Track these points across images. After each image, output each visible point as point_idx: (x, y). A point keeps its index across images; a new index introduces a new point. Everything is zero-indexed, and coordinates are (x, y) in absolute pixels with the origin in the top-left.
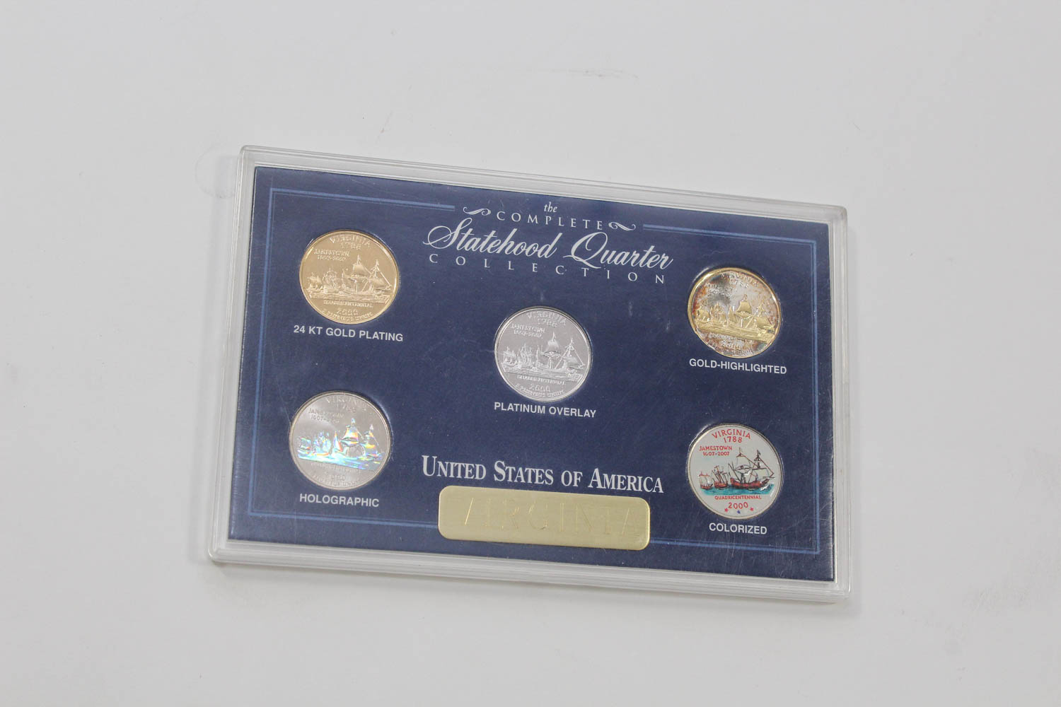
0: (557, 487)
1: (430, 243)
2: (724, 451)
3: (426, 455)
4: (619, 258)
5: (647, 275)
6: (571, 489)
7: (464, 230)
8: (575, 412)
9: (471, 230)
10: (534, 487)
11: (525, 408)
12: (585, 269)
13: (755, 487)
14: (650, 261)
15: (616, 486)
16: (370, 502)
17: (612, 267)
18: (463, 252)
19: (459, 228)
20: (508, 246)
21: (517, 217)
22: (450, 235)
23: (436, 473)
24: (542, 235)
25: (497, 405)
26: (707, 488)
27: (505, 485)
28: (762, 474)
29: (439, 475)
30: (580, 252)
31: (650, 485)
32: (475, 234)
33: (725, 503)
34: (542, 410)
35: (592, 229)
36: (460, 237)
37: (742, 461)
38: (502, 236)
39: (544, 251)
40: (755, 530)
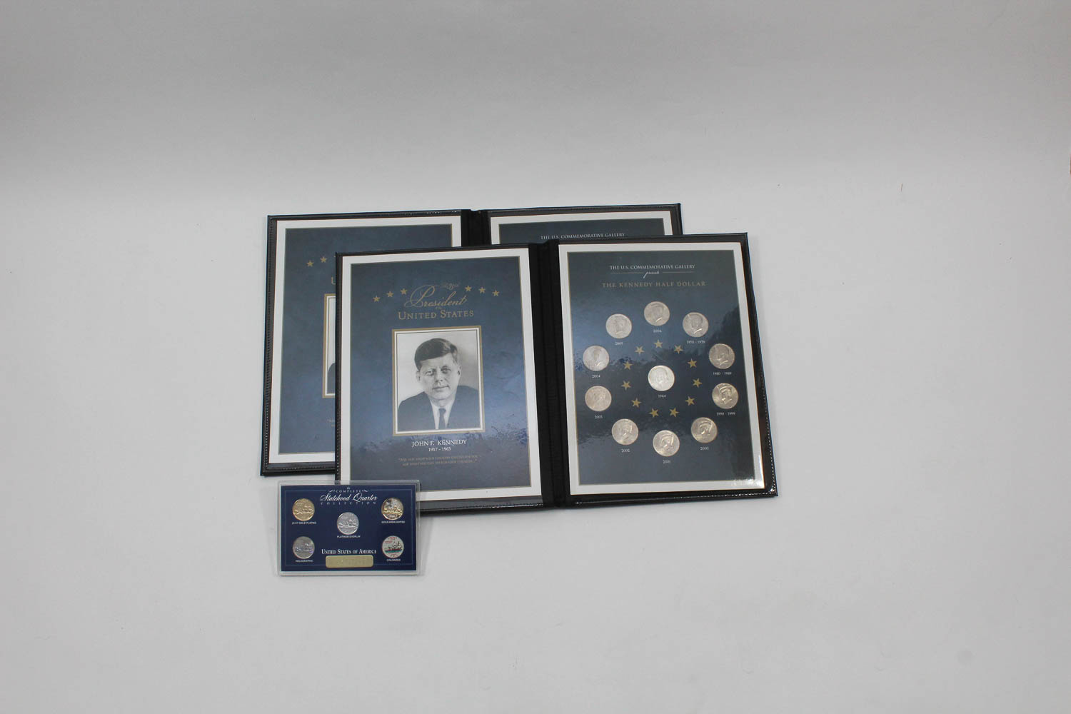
0: (352, 554)
1: (321, 500)
2: (390, 542)
3: (322, 549)
4: (365, 499)
5: (371, 502)
6: (355, 554)
7: (329, 496)
8: (355, 537)
10: (347, 554)
11: (344, 537)
12: (357, 502)
13: (399, 550)
14: (372, 499)
15: (365, 553)
16: (311, 561)
17: (363, 501)
18: (329, 501)
20: (339, 499)
21: (341, 491)
22: (326, 497)
24: (346, 495)
25: (338, 537)
26: (387, 551)
27: (341, 555)
28: (399, 547)
29: (325, 554)
30: (356, 498)
32: (331, 496)
33: (391, 555)
34: (348, 537)
35: (358, 492)
36: (328, 498)
37: (395, 544)
38: (337, 496)
39: (348, 499)
40: (397, 560)
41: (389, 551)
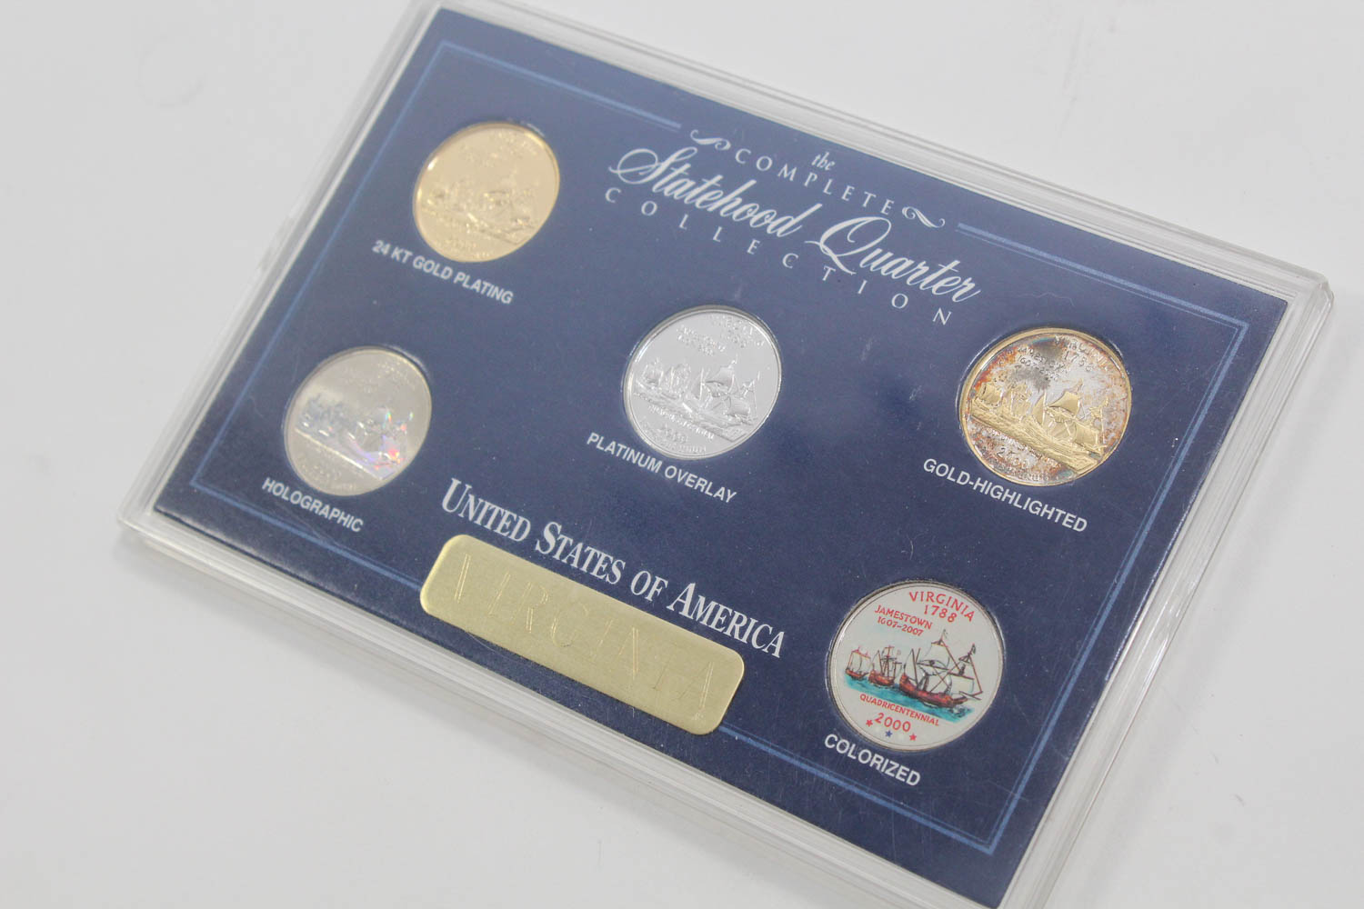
0: (620, 592)
1: (619, 172)
2: (915, 626)
3: (457, 478)
4: (891, 266)
5: (924, 302)
6: (639, 602)
7: (677, 165)
8: (703, 485)
9: (687, 166)
11: (632, 456)
12: (830, 269)
13: (944, 704)
14: (942, 283)
15: (710, 621)
16: (351, 522)
17: (875, 278)
18: (659, 197)
19: (672, 159)
20: (730, 204)
21: (764, 163)
22: (653, 166)
23: (459, 510)
25: (594, 438)
26: (855, 677)
27: (548, 562)
28: (959, 686)
29: (461, 515)
30: (837, 242)
31: (764, 638)
32: (690, 174)
33: (873, 711)
34: (654, 466)
35: (873, 209)
36: (668, 172)
37: (939, 654)
38: (727, 187)
39: (779, 225)
40: (900, 772)
41: (877, 682)
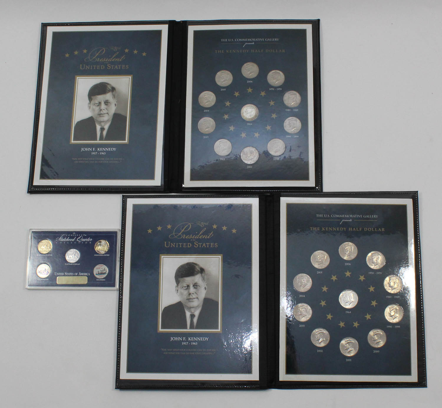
0: (74, 275)
1: (56, 241)
2: (99, 268)
3: (55, 272)
4: (84, 240)
5: (88, 242)
6: (76, 276)
7: (61, 238)
8: (77, 264)
10: (70, 276)
11: (70, 264)
12: (79, 242)
13: (105, 273)
14: (89, 240)
15: (83, 275)
16: (47, 279)
17: (83, 242)
18: (61, 241)
20: (68, 240)
21: (69, 235)
22: (59, 239)
24: (73, 238)
25: (66, 264)
27: (66, 276)
28: (105, 271)
29: (57, 275)
30: (79, 240)
31: (88, 274)
32: (63, 238)
33: (99, 276)
34: (72, 264)
35: (80, 236)
37: (102, 270)
38: (67, 238)
39: (73, 240)
40: (103, 280)
41: (99, 274)
